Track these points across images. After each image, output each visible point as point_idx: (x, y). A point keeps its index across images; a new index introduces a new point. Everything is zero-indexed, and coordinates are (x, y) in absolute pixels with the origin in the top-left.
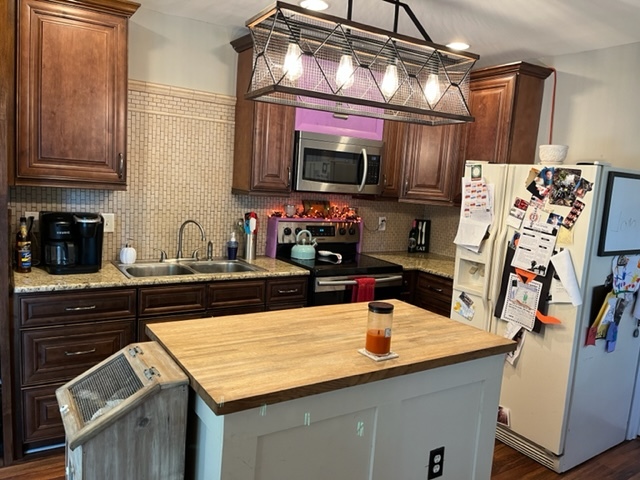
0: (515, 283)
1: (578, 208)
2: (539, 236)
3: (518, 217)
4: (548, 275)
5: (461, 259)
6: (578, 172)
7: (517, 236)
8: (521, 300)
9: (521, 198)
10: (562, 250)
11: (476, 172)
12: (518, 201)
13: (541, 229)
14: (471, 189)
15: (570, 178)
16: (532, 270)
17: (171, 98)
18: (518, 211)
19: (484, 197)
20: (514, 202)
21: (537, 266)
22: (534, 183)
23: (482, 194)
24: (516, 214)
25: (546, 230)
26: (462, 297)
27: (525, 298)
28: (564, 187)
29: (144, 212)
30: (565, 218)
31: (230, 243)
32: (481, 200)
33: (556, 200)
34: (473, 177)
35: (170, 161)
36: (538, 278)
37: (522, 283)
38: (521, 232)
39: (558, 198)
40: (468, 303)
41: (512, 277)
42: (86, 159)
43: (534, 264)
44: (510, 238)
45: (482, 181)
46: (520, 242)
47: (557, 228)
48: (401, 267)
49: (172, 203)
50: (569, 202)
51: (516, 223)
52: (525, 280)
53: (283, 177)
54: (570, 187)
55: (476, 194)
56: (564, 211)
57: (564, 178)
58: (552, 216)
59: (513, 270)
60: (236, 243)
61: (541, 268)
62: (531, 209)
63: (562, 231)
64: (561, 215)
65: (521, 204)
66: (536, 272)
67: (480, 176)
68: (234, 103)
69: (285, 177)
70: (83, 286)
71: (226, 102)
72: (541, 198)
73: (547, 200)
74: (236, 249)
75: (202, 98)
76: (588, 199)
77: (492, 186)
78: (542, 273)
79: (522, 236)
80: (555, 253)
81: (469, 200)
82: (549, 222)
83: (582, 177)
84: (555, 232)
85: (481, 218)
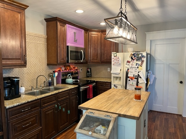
0: (129, 80)
1: (143, 62)
2: (134, 69)
3: (128, 65)
4: (138, 77)
5: (113, 77)
6: (142, 54)
7: (128, 69)
8: (131, 84)
9: (128, 60)
10: (140, 71)
11: (115, 55)
12: (127, 61)
13: (134, 67)
14: (114, 59)
15: (140, 55)
16: (134, 76)
17: (29, 36)
18: (128, 63)
19: (118, 61)
20: (126, 61)
21: (135, 76)
22: (132, 57)
23: (118, 60)
24: (128, 64)
25: (135, 67)
26: (115, 86)
27: (133, 83)
28: (139, 57)
29: (24, 74)
30: (140, 64)
31: (49, 81)
32: (117, 62)
33: (137, 60)
34: (114, 56)
35: (30, 57)
36: (135, 78)
37: (131, 80)
38: (129, 68)
39: (138, 60)
40: (116, 87)
41: (128, 79)
42: (14, 58)
43: (134, 75)
44: (127, 70)
45: (117, 57)
46: (129, 71)
47: (138, 66)
48: (95, 81)
49: (32, 70)
50: (140, 61)
51: (128, 66)
52: (132, 79)
53: (65, 59)
54: (140, 57)
55: (116, 60)
56: (140, 63)
57: (139, 55)
58: (137, 64)
59: (129, 77)
60: (51, 81)
61: (136, 76)
62: (131, 63)
63: (140, 67)
64: (139, 63)
65: (128, 62)
66: (135, 77)
67: (116, 56)
68: (46, 38)
69: (66, 59)
70: (27, 101)
71: (44, 37)
72: (134, 60)
73: (135, 60)
74: (51, 83)
75: (38, 36)
76: (145, 59)
77: (120, 58)
78: (136, 77)
79: (130, 69)
80: (139, 72)
81: (114, 62)
82: (136, 65)
83: (143, 55)
84: (138, 68)
85: (118, 66)
